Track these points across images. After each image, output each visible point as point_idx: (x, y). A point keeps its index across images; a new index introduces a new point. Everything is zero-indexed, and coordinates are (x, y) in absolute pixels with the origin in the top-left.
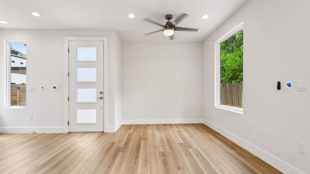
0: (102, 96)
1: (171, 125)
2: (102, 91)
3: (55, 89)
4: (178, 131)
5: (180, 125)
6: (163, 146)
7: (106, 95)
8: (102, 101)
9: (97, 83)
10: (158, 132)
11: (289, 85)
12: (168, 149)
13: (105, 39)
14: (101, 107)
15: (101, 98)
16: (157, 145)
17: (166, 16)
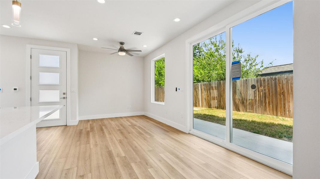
0: (65, 96)
1: (121, 117)
2: (65, 92)
3: (15, 91)
4: (126, 120)
5: (128, 117)
6: (119, 127)
7: (69, 96)
8: (65, 100)
9: (60, 86)
10: (112, 122)
11: (179, 89)
12: (122, 128)
13: (68, 50)
14: (65, 106)
15: (64, 98)
16: (114, 127)
17: (120, 43)
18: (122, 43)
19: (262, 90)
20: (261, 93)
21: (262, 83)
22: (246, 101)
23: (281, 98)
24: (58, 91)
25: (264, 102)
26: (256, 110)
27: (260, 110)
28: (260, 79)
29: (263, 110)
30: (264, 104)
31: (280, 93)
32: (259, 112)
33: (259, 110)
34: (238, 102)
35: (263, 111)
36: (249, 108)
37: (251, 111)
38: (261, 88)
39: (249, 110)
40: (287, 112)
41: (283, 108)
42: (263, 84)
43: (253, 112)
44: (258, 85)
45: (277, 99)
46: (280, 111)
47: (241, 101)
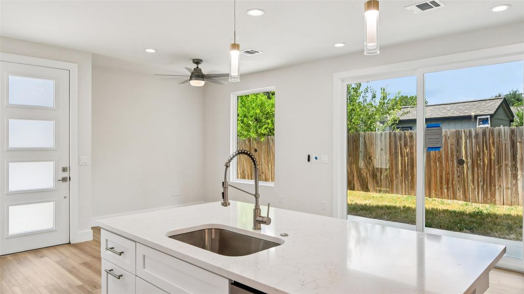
0: (66, 175)
2: (66, 165)
7: (73, 174)
8: (66, 184)
9: (56, 150)
11: (316, 158)
13: (74, 67)
14: (65, 197)
15: (64, 180)
17: (193, 60)
18: (197, 62)
19: (407, 153)
20: (406, 158)
21: (407, 141)
22: (381, 173)
23: (436, 168)
24: (51, 164)
25: (410, 175)
26: (397, 189)
27: (404, 188)
28: (405, 133)
29: (408, 187)
30: (410, 178)
31: (436, 160)
32: (402, 192)
33: (402, 187)
34: (366, 174)
35: (408, 190)
36: (385, 186)
37: (388, 189)
38: (406, 150)
39: (385, 189)
40: (446, 190)
41: (439, 183)
42: (409, 144)
43: (392, 193)
44: (400, 144)
45: (431, 168)
46: (434, 188)
47: (371, 173)
